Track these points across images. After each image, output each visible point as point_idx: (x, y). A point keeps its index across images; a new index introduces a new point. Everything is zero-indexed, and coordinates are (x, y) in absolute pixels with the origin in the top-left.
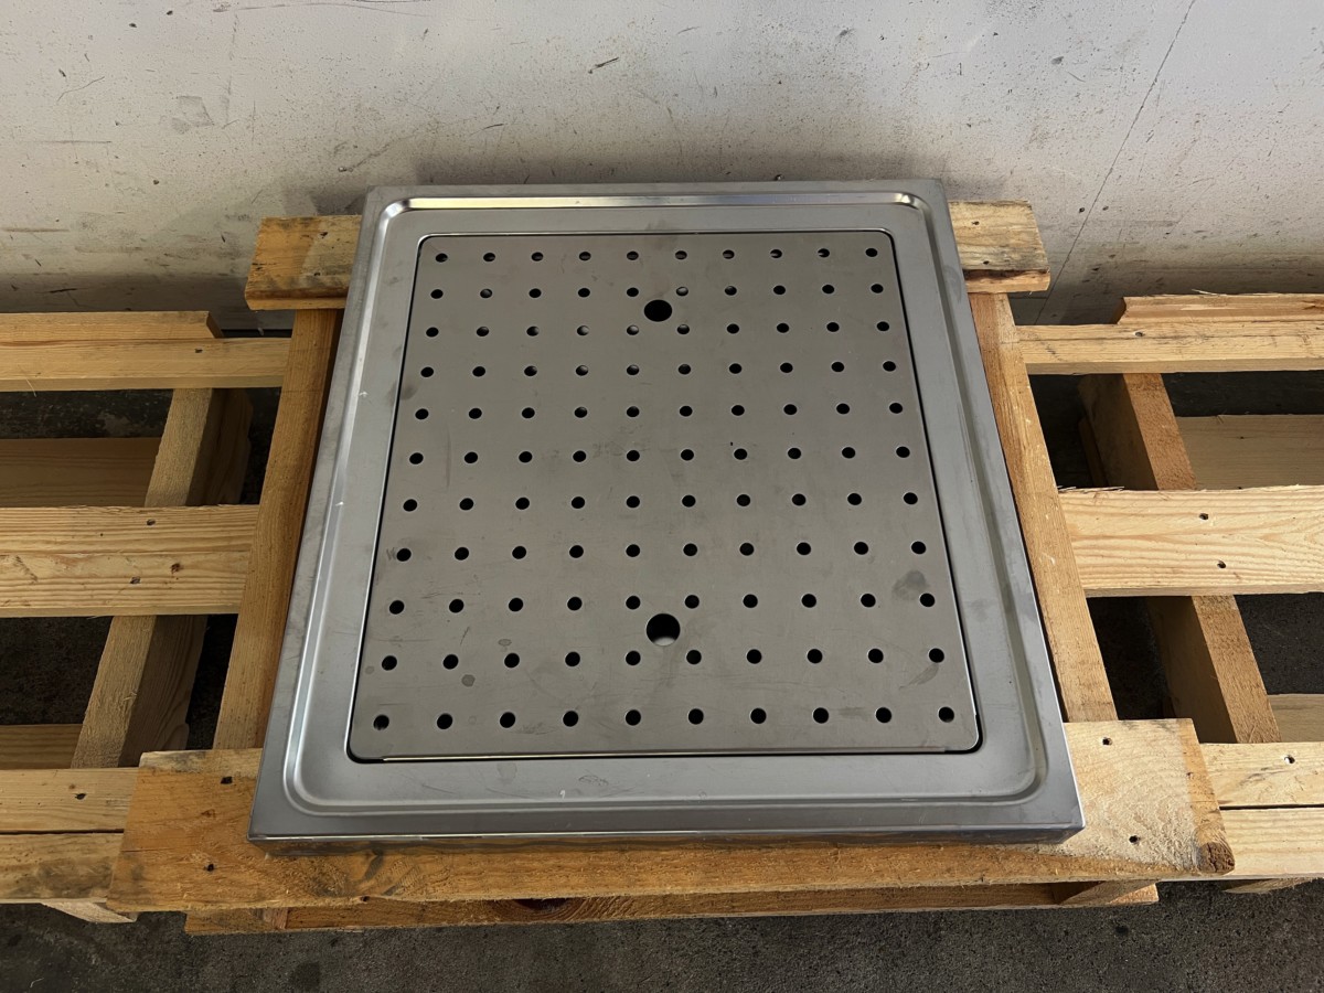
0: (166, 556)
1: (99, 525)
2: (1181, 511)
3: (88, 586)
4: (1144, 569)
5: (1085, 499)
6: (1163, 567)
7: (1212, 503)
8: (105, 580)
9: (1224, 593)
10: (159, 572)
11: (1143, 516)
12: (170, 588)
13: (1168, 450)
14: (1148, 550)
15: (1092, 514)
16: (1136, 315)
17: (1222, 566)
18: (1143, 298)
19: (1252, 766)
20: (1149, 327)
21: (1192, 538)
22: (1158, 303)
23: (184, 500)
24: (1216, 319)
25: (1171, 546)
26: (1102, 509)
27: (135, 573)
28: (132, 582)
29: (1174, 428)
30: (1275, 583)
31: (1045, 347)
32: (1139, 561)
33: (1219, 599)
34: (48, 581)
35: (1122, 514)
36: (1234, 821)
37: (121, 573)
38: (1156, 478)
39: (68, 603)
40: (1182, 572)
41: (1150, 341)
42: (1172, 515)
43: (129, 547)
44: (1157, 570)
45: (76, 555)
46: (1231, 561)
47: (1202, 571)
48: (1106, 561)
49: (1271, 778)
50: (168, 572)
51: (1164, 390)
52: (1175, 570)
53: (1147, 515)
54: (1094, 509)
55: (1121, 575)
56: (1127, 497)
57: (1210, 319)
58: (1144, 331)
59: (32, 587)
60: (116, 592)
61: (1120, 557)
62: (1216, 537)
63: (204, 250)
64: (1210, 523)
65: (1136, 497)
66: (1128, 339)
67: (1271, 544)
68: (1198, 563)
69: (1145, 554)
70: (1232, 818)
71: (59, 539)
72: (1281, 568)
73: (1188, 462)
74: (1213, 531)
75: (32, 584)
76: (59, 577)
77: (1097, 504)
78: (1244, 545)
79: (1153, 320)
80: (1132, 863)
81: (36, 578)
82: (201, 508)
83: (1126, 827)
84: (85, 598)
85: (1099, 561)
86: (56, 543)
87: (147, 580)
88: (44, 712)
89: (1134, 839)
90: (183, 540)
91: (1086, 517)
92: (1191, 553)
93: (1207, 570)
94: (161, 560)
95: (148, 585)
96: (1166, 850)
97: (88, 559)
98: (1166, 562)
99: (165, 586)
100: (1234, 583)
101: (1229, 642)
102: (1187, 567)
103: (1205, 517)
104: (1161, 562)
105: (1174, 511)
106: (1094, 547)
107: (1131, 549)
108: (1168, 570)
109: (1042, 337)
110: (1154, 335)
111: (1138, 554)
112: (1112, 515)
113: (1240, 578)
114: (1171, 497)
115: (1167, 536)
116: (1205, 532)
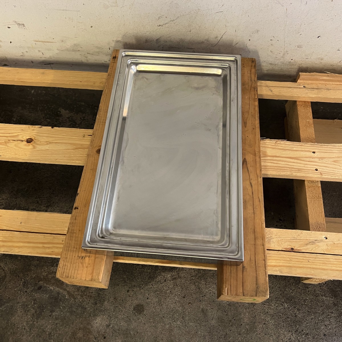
2: (306, 150)
4: (288, 169)
5: (272, 143)
7: (318, 148)
9: (317, 180)
11: (291, 150)
13: (307, 129)
14: (291, 162)
15: (274, 148)
16: (303, 79)
17: (317, 170)
18: (307, 74)
19: (311, 239)
20: (308, 84)
21: (308, 159)
22: (311, 76)
24: (333, 83)
25: (299, 162)
26: (277, 147)
29: (312, 123)
30: (334, 177)
31: (269, 89)
32: (287, 166)
33: (315, 182)
35: (284, 149)
36: (302, 257)
38: (301, 138)
40: (301, 171)
41: (308, 90)
42: (302, 151)
44: (293, 169)
46: (320, 168)
47: (309, 171)
48: (275, 165)
49: (318, 244)
51: (311, 108)
52: (299, 170)
53: (293, 150)
55: (279, 170)
56: (287, 143)
57: (331, 83)
58: (306, 86)
61: (280, 164)
62: (316, 160)
64: (315, 155)
65: (291, 144)
66: (300, 88)
67: (336, 164)
69: (289, 164)
70: (301, 255)
72: (338, 172)
73: (314, 133)
74: (316, 158)
77: (276, 145)
78: (326, 163)
79: (310, 82)
85: (273, 164)
91: (270, 149)
92: (306, 164)
93: (310, 171)
98: (297, 167)
100: (319, 176)
101: (315, 197)
102: (303, 169)
103: (314, 152)
104: (295, 167)
105: (303, 149)
106: (272, 160)
108: (297, 170)
109: (269, 85)
110: (309, 87)
111: (287, 163)
112: (281, 149)
113: (322, 175)
114: (303, 145)
115: (299, 158)
116: (313, 158)
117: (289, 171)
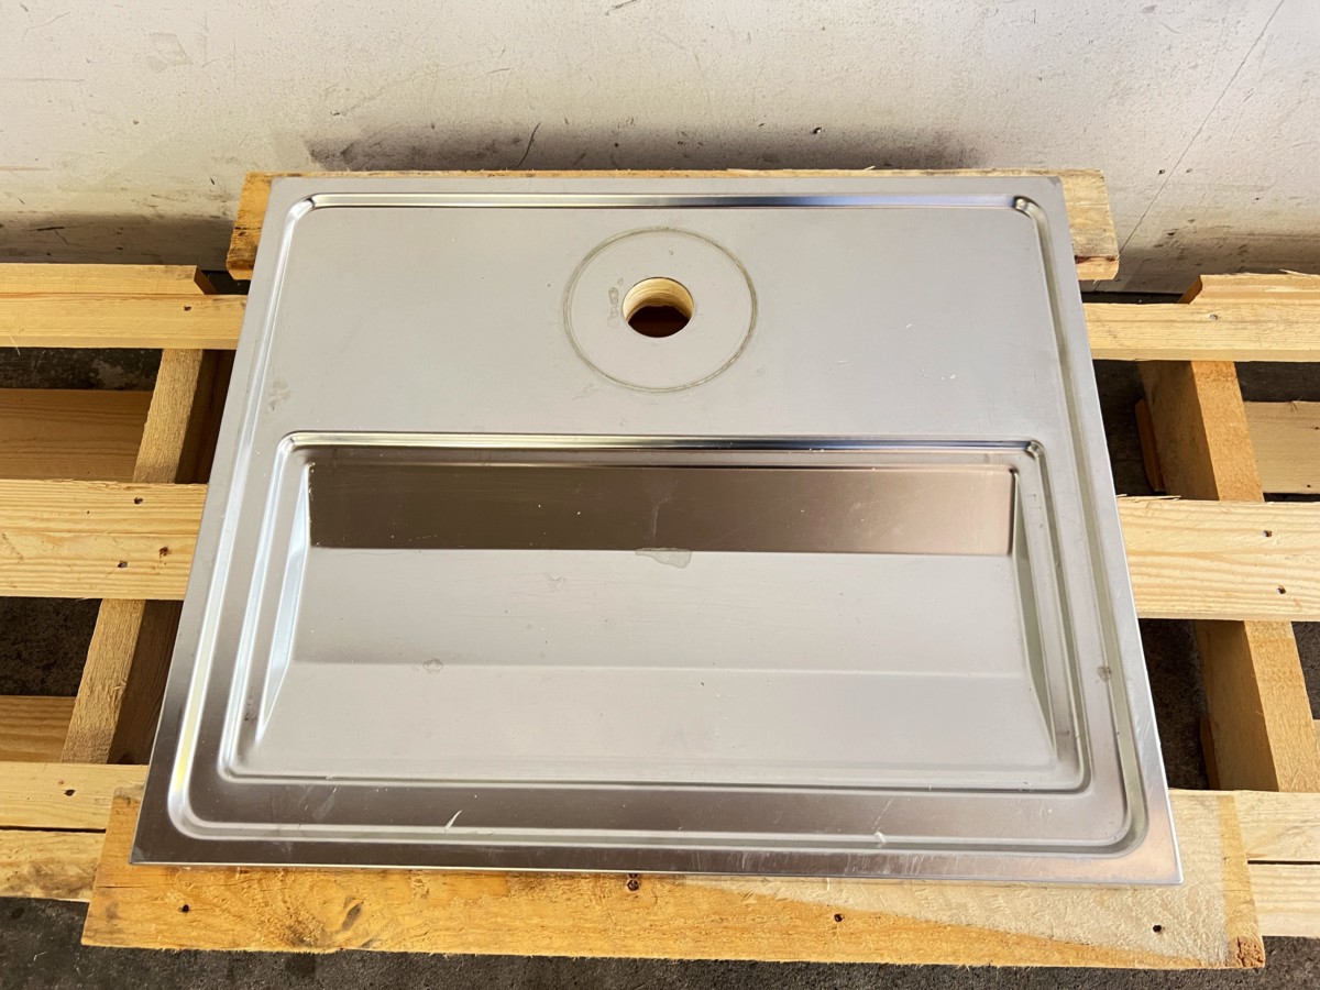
0: (154, 538)
1: (85, 501)
2: (1243, 526)
3: (75, 568)
4: (1196, 592)
5: (1136, 509)
6: (1216, 590)
7: (1278, 519)
8: (91, 563)
9: (1281, 620)
10: (147, 555)
11: (1199, 530)
12: (158, 574)
13: (1233, 452)
14: (1200, 569)
15: (1143, 526)
16: (1212, 295)
17: (1282, 591)
18: (1222, 277)
19: (1291, 817)
20: (1226, 308)
21: (1251, 557)
22: (1238, 284)
23: (173, 474)
24: (1303, 302)
25: (1226, 566)
26: (1153, 521)
27: (123, 557)
28: (120, 566)
29: (1243, 427)
31: (1106, 328)
32: (1190, 582)
33: (1275, 626)
34: (35, 561)
35: (1176, 528)
36: (1266, 877)
37: (108, 555)
38: (1217, 485)
39: (55, 586)
40: (1237, 597)
41: (1227, 326)
42: (1232, 531)
43: (116, 527)
44: (1210, 593)
45: (63, 535)
46: (1293, 586)
47: (1258, 595)
48: (1152, 581)
49: (1311, 832)
50: (157, 555)
51: (1236, 381)
52: (1229, 594)
53: (1204, 530)
54: (1146, 521)
55: (1168, 598)
56: (1183, 508)
57: (1297, 302)
58: (1220, 313)
59: (18, 567)
60: (102, 576)
61: (1169, 577)
62: (1278, 558)
63: (193, 192)
64: (1273, 541)
65: (1193, 509)
66: (1200, 322)
68: (1255, 587)
69: (1196, 574)
70: (1265, 873)
71: (46, 516)
74: (1275, 551)
75: (18, 564)
76: (45, 557)
77: (1149, 515)
78: (1308, 569)
79: (1232, 301)
80: (1153, 956)
81: (21, 558)
82: (190, 486)
83: (1151, 914)
84: (71, 581)
85: (1147, 580)
86: (42, 520)
87: (135, 564)
88: (43, 681)
89: (1157, 929)
90: (171, 521)
91: (1133, 529)
92: (1248, 575)
93: (1264, 596)
94: (149, 543)
95: (137, 570)
96: (1191, 942)
97: (73, 539)
98: (1220, 585)
99: (153, 571)
100: (1293, 610)
101: (1280, 674)
102: (1242, 591)
103: (1268, 534)
104: (1214, 585)
105: (1235, 526)
107: (1182, 568)
108: (1222, 594)
109: (1103, 317)
110: (1230, 318)
111: (1190, 574)
112: (1164, 528)
113: (1301, 606)
114: (1232, 510)
115: (1225, 556)
116: (1267, 552)
117: (1199, 599)
